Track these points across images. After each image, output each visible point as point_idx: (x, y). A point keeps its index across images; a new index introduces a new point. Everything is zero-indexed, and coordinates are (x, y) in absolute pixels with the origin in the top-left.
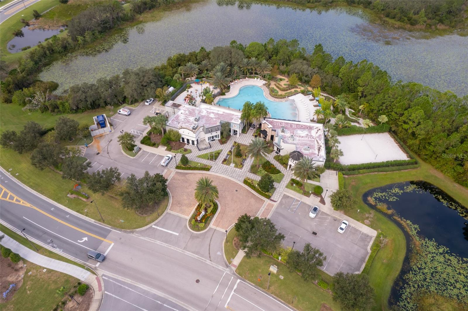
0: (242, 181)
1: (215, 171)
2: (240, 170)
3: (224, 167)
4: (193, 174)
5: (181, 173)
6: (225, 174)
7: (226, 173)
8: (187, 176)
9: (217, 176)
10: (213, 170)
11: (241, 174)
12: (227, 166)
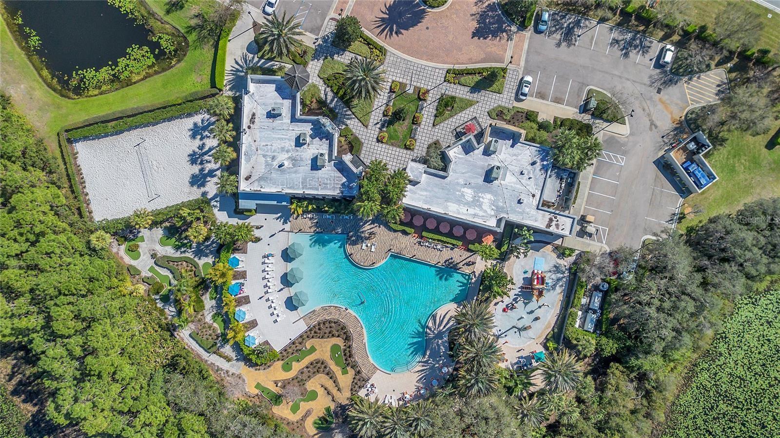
0: (388, 54)
1: (437, 70)
2: (394, 78)
3: (423, 82)
4: (474, 61)
5: (496, 62)
6: (420, 66)
7: (419, 70)
8: (483, 56)
9: (431, 60)
10: (441, 72)
11: (392, 70)
12: (418, 85)
